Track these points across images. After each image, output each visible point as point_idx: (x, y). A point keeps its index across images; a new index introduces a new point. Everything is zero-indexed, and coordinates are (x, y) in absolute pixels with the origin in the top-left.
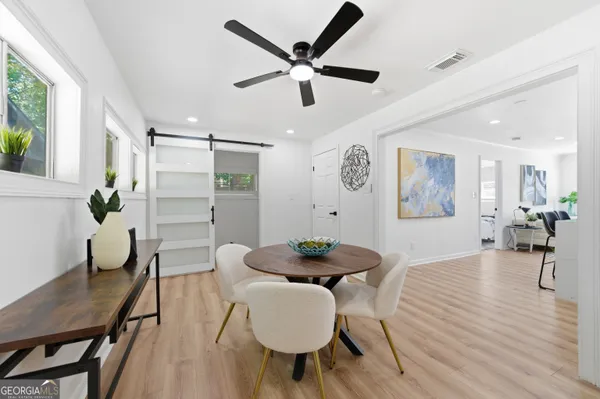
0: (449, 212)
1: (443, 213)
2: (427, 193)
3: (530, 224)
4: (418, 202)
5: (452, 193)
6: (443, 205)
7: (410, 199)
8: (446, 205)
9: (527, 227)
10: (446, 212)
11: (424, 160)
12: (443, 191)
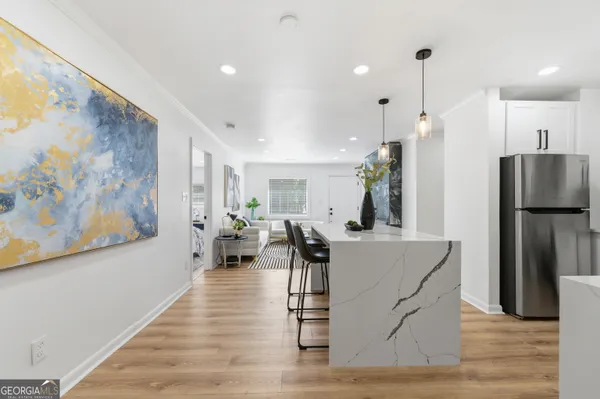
0: (146, 230)
1: (137, 234)
2: (93, 188)
3: (240, 233)
4: (59, 209)
5: (153, 192)
6: (135, 217)
7: (21, 201)
8: (142, 217)
9: (237, 237)
10: (141, 229)
11: (83, 100)
12: (134, 185)
